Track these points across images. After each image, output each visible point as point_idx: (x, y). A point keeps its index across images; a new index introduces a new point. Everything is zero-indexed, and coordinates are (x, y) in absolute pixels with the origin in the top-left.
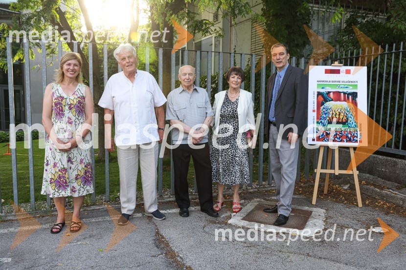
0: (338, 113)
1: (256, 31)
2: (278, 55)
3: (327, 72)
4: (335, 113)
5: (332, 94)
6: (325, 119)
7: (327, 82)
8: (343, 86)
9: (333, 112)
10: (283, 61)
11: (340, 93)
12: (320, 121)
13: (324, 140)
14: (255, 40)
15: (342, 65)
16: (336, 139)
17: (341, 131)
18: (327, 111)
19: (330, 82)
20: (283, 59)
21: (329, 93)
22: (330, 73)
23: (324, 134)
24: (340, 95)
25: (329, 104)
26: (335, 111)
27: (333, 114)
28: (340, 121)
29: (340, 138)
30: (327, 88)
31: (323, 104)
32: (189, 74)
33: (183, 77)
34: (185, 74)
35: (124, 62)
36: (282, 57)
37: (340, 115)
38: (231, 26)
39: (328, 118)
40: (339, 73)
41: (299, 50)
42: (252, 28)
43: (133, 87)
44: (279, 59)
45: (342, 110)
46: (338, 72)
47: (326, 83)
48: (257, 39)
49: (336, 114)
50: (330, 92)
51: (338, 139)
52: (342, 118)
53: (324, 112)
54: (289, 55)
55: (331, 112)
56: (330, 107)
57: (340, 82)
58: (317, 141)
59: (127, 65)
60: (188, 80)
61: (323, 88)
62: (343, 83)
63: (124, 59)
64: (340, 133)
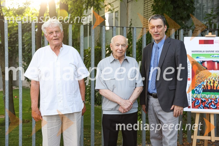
0: (212, 82)
1: (148, 6)
2: (156, 27)
3: (201, 42)
4: (209, 82)
5: (206, 63)
6: (200, 87)
7: (201, 51)
8: (217, 55)
9: (208, 80)
10: (161, 33)
11: (214, 62)
12: (195, 90)
13: (199, 107)
14: (146, 14)
15: (215, 35)
16: (211, 106)
17: (216, 99)
18: (201, 79)
19: (204, 52)
20: (161, 31)
21: (203, 62)
22: (204, 44)
23: (200, 102)
24: (214, 64)
25: (203, 73)
26: (209, 79)
27: (207, 82)
28: (215, 89)
29: (215, 105)
30: (201, 57)
31: (198, 73)
32: (122, 45)
33: (116, 48)
34: (118, 45)
35: (52, 36)
36: (160, 30)
37: (214, 83)
38: (128, 2)
39: (202, 86)
40: (213, 43)
41: (184, 23)
42: (144, 4)
43: (57, 59)
44: (157, 32)
45: (216, 79)
46: (211, 42)
47: (200, 53)
48: (148, 13)
49: (211, 82)
50: (205, 61)
51: (213, 106)
52: (217, 86)
53: (198, 80)
54: (166, 26)
55: (206, 81)
56: (204, 76)
57: (213, 52)
58: (193, 108)
59: (54, 38)
60: (121, 51)
61: (197, 58)
62: (217, 53)
63: (52, 33)
64: (215, 101)
